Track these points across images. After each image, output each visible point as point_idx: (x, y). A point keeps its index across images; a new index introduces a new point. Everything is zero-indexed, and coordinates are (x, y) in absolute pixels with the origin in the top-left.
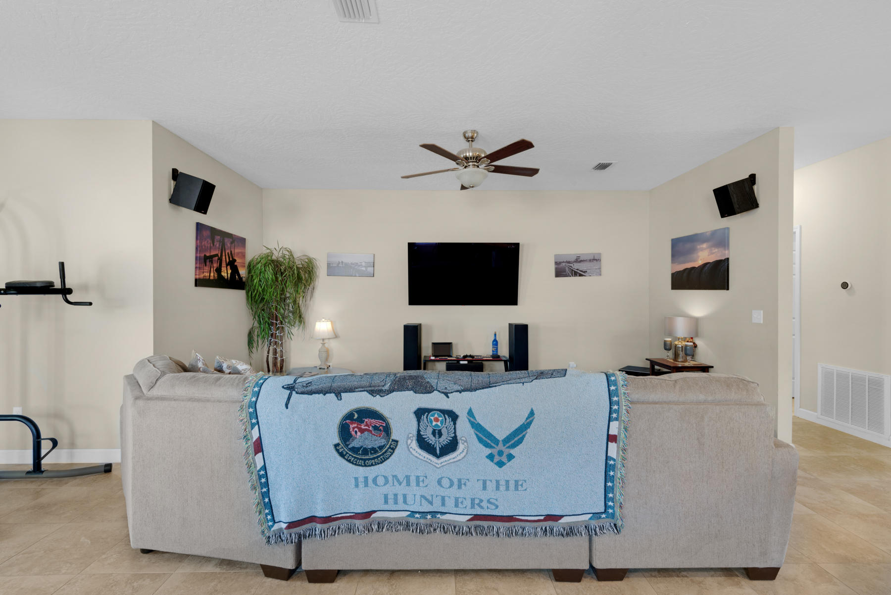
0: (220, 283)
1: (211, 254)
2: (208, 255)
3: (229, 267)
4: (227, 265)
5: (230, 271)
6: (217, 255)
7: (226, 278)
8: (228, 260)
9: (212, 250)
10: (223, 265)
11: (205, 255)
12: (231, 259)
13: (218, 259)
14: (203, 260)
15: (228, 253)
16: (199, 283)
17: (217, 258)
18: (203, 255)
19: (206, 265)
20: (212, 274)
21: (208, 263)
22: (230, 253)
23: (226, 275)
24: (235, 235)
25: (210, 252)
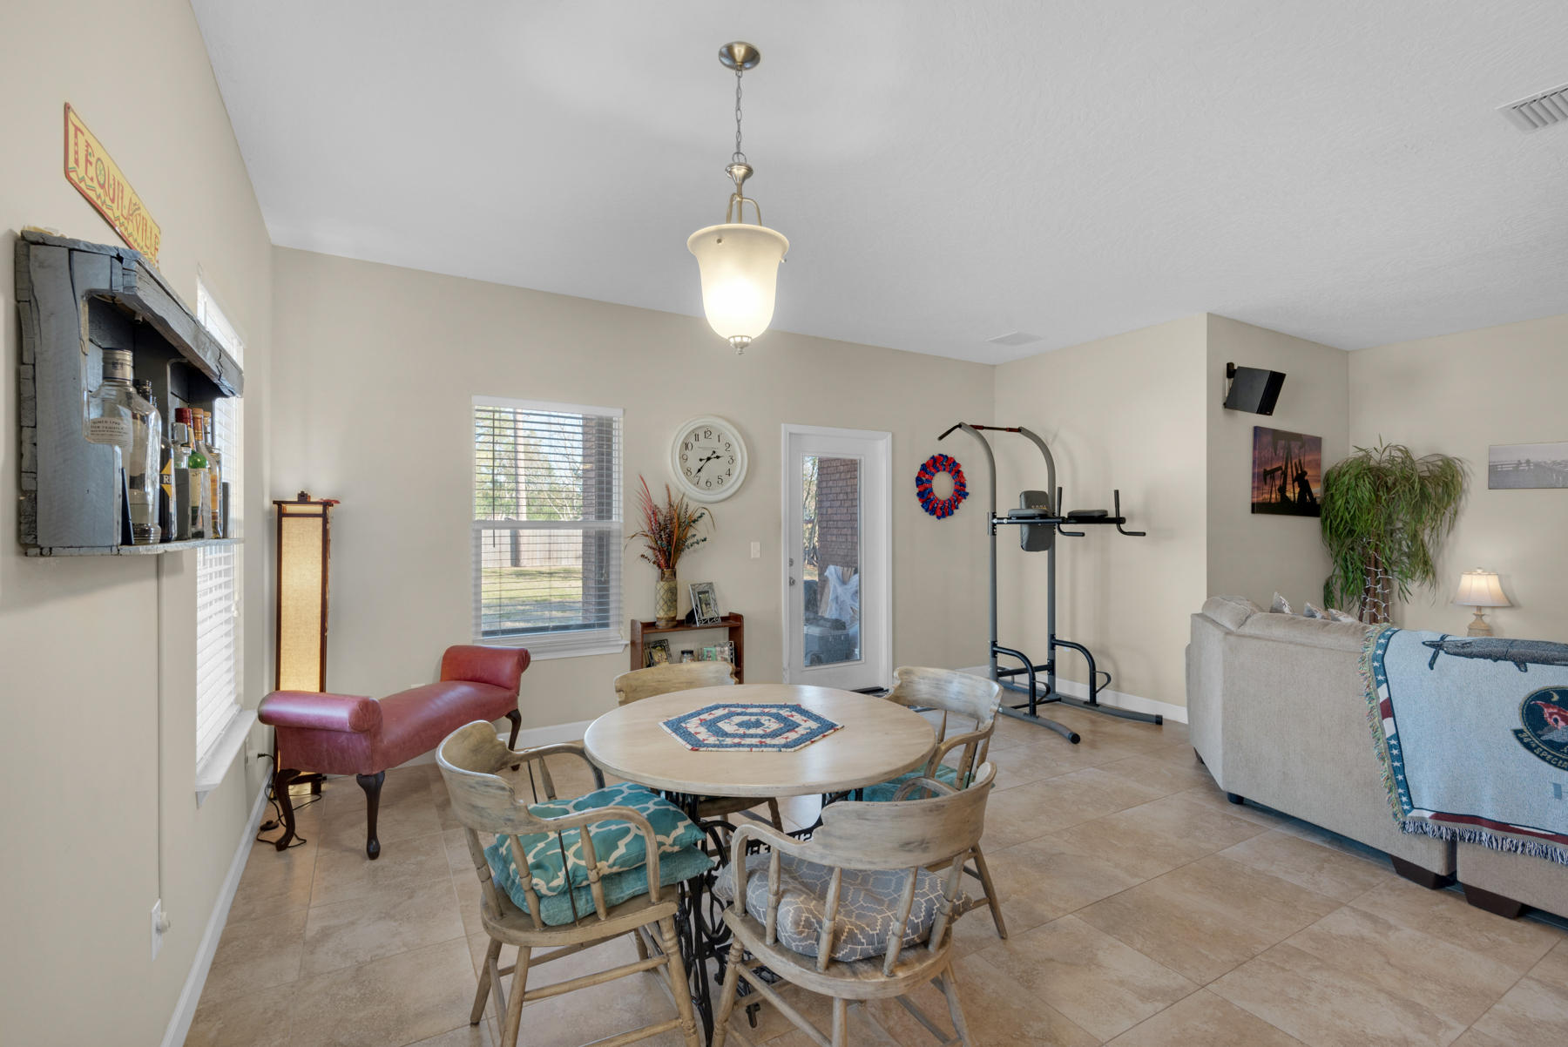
0: (1283, 507)
1: (1273, 468)
2: (1268, 469)
3: (1296, 484)
4: (1294, 481)
5: (1297, 490)
6: (1280, 468)
7: (1292, 499)
8: (1295, 474)
9: (1274, 462)
10: (1288, 482)
11: (1265, 470)
12: (1299, 472)
13: (1282, 474)
14: (1263, 476)
15: (1295, 464)
16: (1258, 508)
17: (1280, 472)
18: (1262, 470)
19: (1266, 484)
20: (1274, 496)
21: (1268, 481)
22: (1297, 463)
23: (1292, 495)
24: (1304, 435)
25: (1271, 464)
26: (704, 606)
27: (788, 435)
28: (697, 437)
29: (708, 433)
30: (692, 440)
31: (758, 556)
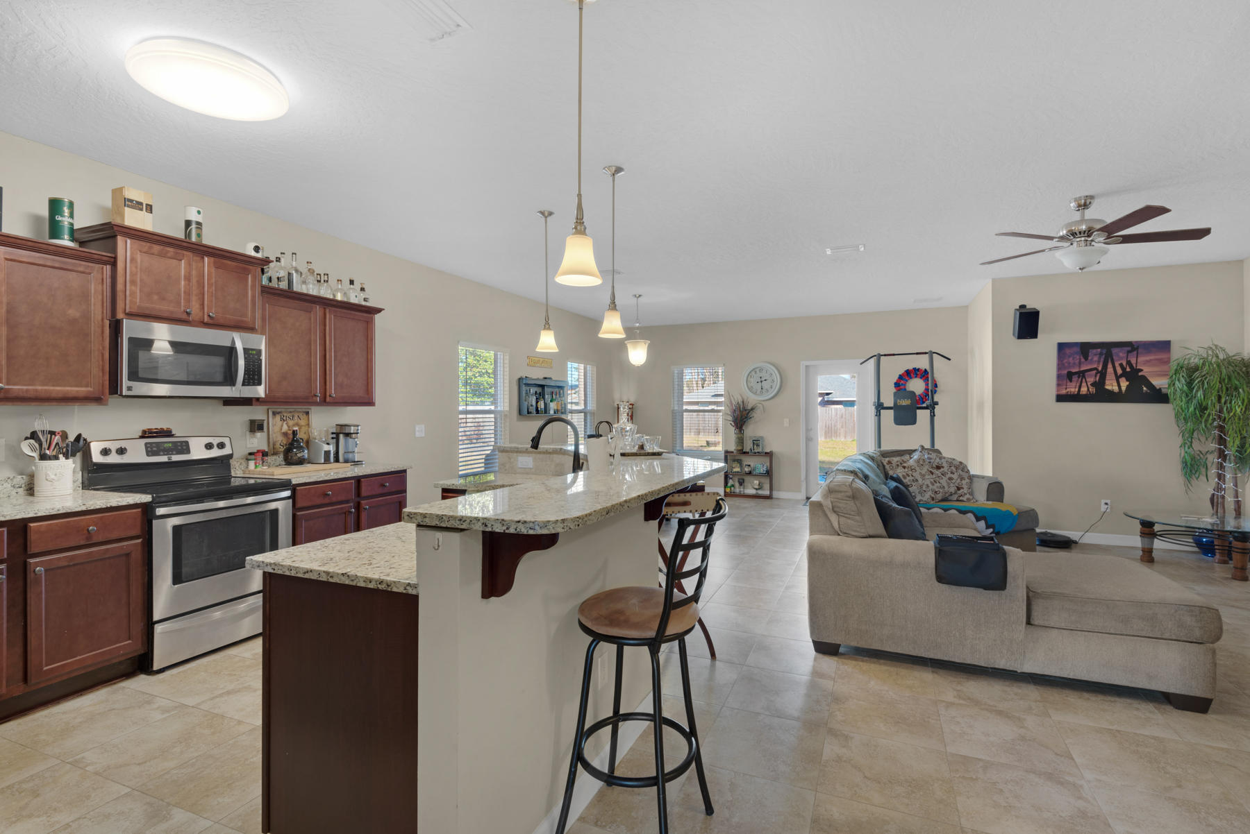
0: (1101, 395)
1: (1082, 369)
2: (1077, 370)
3: (1123, 379)
4: (1118, 378)
5: (1124, 384)
6: (1096, 369)
8: (1119, 371)
9: (1082, 366)
10: (1108, 377)
11: (1068, 372)
12: (1128, 369)
13: (1096, 374)
15: (1121, 365)
16: (1060, 398)
17: (1094, 372)
18: (1066, 372)
19: (1071, 381)
20: (1085, 389)
21: (1075, 379)
22: (1124, 364)
23: (1116, 388)
24: (1136, 342)
25: (1080, 367)
26: (755, 446)
27: (804, 366)
28: (756, 372)
29: (761, 370)
30: (753, 373)
31: (788, 425)
